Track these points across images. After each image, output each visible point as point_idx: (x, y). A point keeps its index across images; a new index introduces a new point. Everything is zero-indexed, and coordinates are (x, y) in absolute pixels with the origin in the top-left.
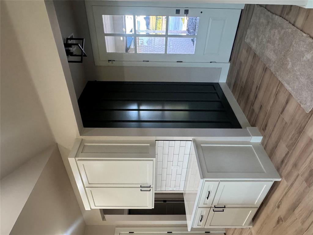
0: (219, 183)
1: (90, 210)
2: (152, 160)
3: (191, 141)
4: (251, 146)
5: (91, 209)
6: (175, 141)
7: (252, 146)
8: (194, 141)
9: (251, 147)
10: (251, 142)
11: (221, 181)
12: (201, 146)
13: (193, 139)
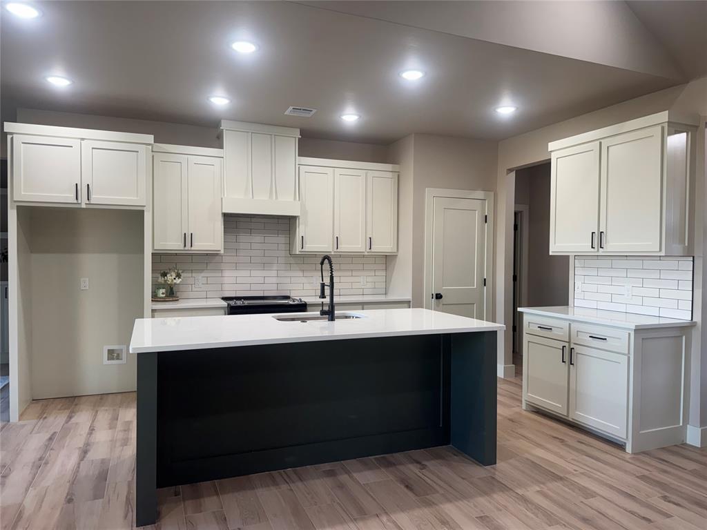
0: (624, 354)
1: (549, 150)
2: (660, 250)
3: (692, 320)
4: (681, 424)
5: (551, 151)
6: (693, 291)
7: (681, 427)
8: (692, 325)
9: (679, 424)
10: (688, 426)
11: (629, 358)
12: (682, 337)
13: (696, 322)
